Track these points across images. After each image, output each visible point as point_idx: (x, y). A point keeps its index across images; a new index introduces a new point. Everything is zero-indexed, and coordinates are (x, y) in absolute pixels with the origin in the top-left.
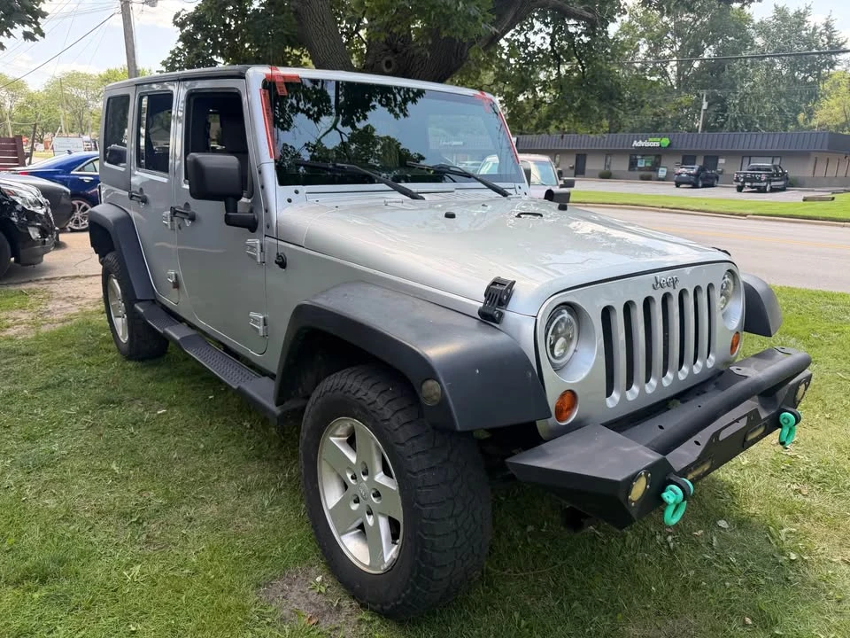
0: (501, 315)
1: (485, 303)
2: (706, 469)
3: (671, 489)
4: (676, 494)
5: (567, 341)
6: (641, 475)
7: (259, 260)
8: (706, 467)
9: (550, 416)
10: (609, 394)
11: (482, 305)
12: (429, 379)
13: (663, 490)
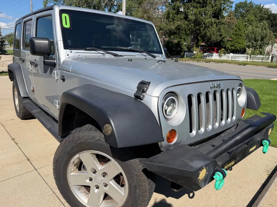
0: (144, 96)
1: (137, 92)
2: (232, 164)
3: (217, 174)
4: (220, 176)
5: (173, 108)
6: (203, 168)
7: (56, 79)
8: (233, 163)
9: (163, 140)
10: (191, 131)
11: (135, 92)
12: (106, 123)
13: (214, 175)
